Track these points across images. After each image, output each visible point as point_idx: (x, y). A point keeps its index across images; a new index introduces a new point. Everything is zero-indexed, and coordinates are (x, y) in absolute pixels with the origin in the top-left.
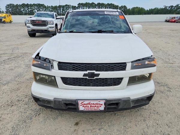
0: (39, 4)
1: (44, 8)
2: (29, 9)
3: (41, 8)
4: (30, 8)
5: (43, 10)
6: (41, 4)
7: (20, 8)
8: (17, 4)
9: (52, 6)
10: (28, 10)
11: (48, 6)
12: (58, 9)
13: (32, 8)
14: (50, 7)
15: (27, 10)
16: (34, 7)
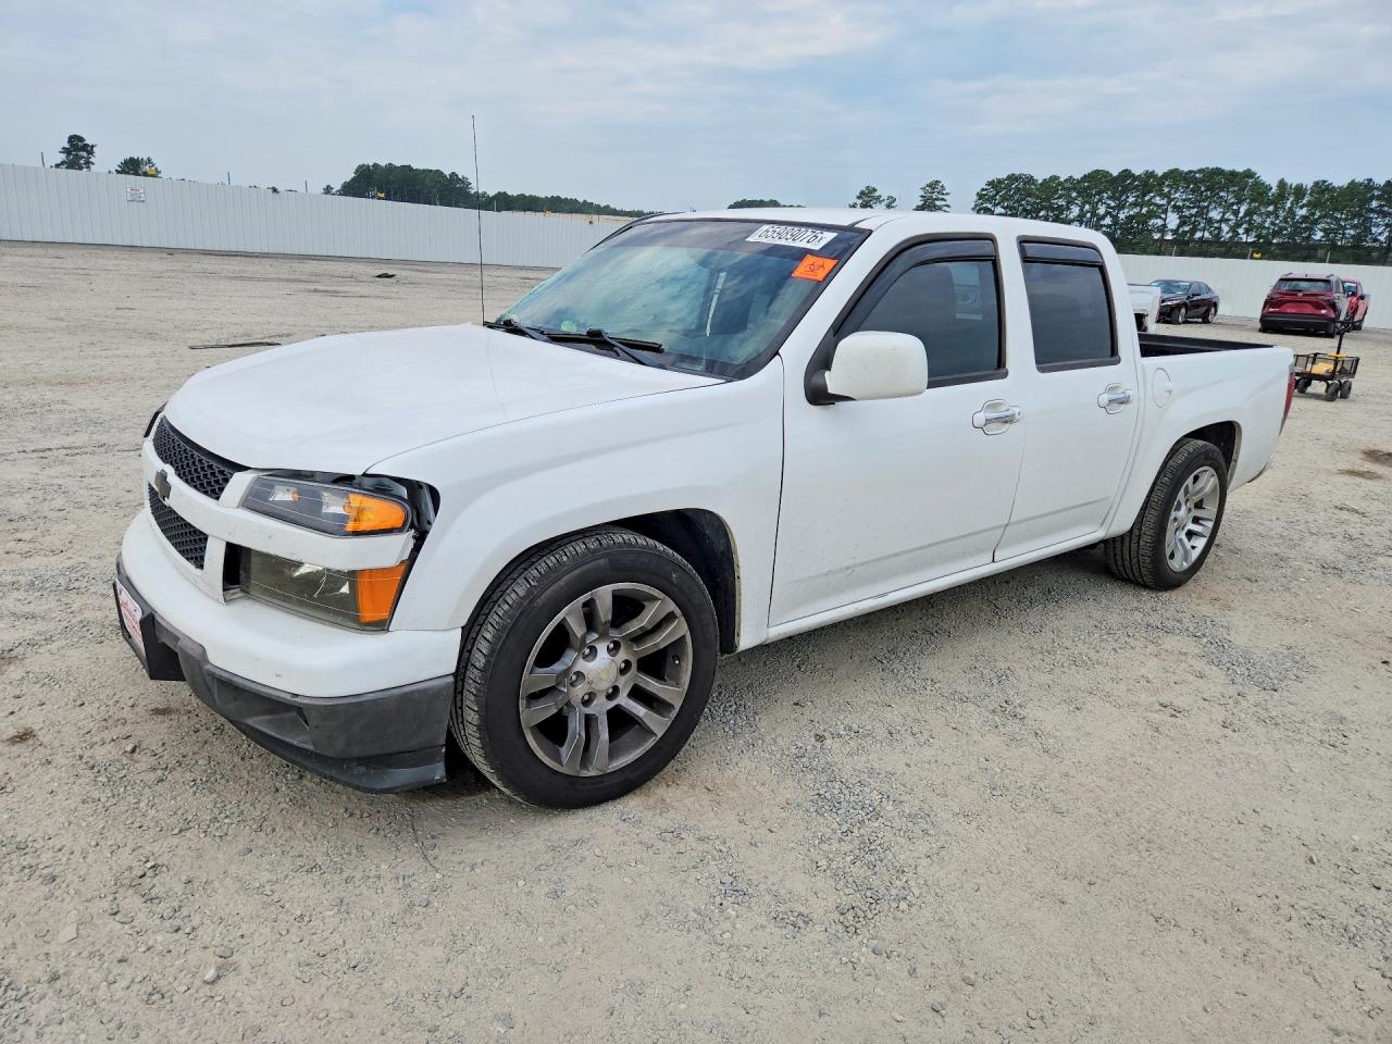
0: (1218, 172)
1: (1240, 202)
2: (1121, 207)
3: (1221, 202)
4: (1131, 200)
5: (1236, 213)
6: (1233, 174)
7: (1062, 202)
8: (1054, 178)
9: (1321, 188)
10: (1115, 218)
11: (1282, 184)
12: (1374, 204)
13: (1150, 203)
14: (1299, 192)
15: (1103, 217)
16: (1163, 196)
